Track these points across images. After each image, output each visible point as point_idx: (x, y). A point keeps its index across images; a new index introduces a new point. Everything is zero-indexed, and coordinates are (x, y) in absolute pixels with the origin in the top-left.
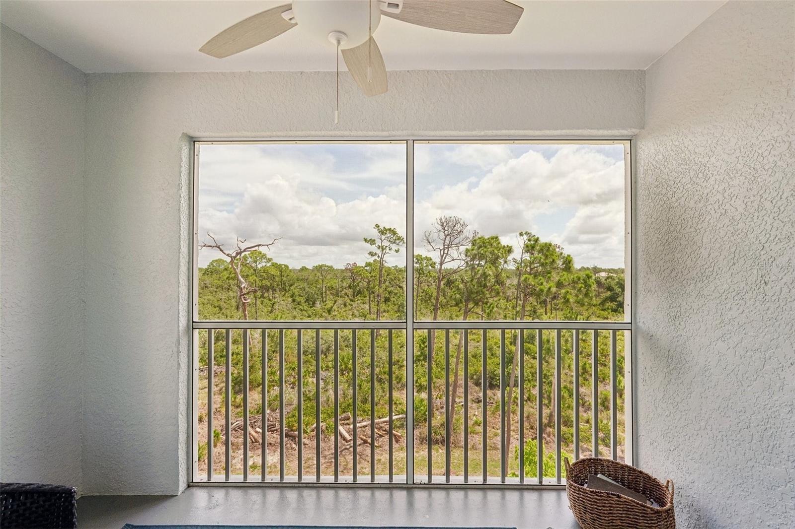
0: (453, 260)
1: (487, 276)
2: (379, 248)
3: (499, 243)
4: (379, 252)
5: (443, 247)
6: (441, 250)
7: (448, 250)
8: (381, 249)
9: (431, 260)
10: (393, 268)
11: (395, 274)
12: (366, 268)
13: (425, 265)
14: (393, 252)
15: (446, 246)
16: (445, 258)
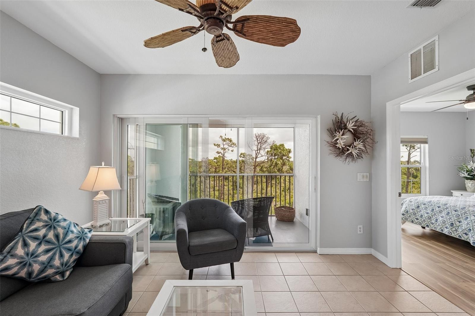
0: (262, 156)
1: (277, 164)
2: (222, 149)
3: (284, 148)
4: (222, 151)
5: (257, 150)
6: (256, 151)
7: (260, 151)
8: (223, 150)
9: (252, 156)
10: (229, 160)
11: (231, 164)
12: (214, 161)
13: (248, 159)
14: (230, 151)
15: (258, 149)
16: (258, 155)
